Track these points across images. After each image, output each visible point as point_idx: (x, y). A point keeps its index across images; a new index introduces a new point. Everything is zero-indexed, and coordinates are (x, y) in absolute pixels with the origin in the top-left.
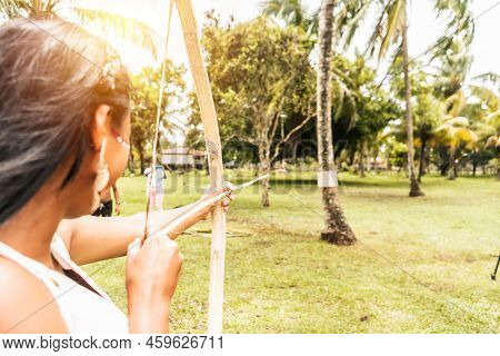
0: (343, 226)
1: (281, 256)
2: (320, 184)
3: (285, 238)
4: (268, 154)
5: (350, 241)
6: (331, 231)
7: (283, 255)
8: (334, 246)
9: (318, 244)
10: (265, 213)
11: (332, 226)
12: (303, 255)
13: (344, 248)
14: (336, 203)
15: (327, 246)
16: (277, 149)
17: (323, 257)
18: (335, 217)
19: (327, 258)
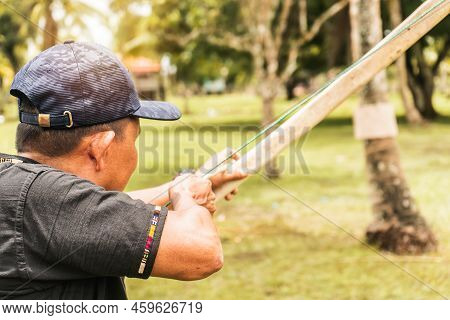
0: (408, 217)
1: (280, 279)
2: (361, 130)
3: (295, 243)
4: (273, 67)
5: (422, 246)
6: (384, 226)
7: (286, 277)
8: (390, 257)
9: (358, 254)
10: (269, 194)
11: (386, 216)
12: (327, 276)
13: (409, 258)
14: (393, 169)
15: (375, 256)
16: (293, 55)
17: (364, 278)
18: (392, 197)
19: (373, 281)
